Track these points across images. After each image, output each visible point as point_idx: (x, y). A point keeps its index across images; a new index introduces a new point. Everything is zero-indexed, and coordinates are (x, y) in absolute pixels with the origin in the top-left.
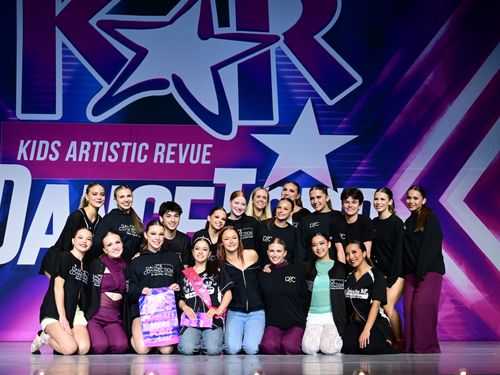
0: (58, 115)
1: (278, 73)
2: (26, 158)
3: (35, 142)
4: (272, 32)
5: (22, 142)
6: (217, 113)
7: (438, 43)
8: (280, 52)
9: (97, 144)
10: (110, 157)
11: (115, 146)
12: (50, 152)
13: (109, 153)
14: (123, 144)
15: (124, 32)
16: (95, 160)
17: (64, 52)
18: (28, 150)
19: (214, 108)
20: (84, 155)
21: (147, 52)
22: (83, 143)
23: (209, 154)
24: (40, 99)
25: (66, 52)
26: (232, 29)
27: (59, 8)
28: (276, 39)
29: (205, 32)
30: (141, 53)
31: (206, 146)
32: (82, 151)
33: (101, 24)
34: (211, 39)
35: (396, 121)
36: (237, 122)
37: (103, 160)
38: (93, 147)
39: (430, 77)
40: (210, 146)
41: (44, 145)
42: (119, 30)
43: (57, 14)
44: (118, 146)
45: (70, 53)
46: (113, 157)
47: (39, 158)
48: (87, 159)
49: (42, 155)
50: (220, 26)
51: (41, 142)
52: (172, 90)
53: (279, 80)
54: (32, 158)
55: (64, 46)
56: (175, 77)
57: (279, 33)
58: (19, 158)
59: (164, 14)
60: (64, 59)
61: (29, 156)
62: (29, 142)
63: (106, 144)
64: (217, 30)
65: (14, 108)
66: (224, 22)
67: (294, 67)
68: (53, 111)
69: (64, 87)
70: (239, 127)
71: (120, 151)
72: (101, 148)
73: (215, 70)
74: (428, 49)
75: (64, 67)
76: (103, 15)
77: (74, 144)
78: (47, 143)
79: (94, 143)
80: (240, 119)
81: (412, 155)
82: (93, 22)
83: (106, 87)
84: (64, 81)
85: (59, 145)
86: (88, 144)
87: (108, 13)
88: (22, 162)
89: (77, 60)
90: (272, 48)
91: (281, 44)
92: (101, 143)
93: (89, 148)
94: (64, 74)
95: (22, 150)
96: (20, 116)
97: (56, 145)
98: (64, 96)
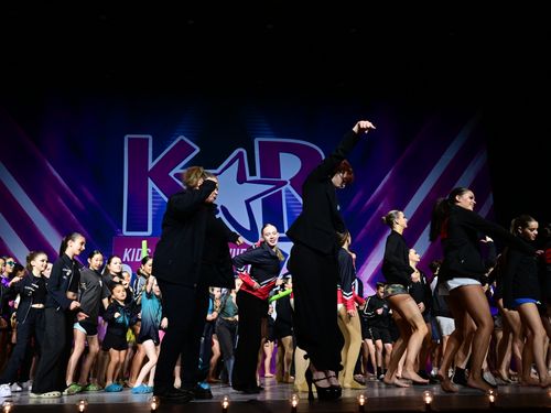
0: (149, 233)
1: (287, 204)
2: (128, 260)
3: (134, 250)
4: (283, 178)
5: (126, 250)
6: (248, 228)
7: (385, 184)
8: (287, 191)
18: (130, 255)
19: (247, 226)
24: (138, 222)
25: (154, 193)
26: (258, 177)
27: (151, 165)
28: (285, 183)
29: (241, 179)
33: (176, 175)
34: (245, 184)
35: (362, 232)
39: (381, 205)
41: (140, 251)
43: (149, 169)
45: (157, 193)
47: (137, 260)
50: (251, 175)
51: (138, 249)
52: (221, 215)
53: (288, 208)
54: (132, 260)
55: (153, 189)
56: (222, 207)
57: (287, 179)
59: (216, 168)
60: (153, 198)
61: (130, 258)
62: (131, 250)
64: (249, 178)
65: (121, 229)
66: (253, 173)
67: (297, 200)
68: (146, 230)
69: (153, 215)
73: (247, 202)
74: (380, 188)
75: (153, 202)
76: (177, 170)
81: (373, 254)
82: (171, 174)
84: (153, 211)
85: (149, 251)
88: (126, 262)
89: (161, 198)
90: (283, 189)
91: (288, 186)
94: (153, 206)
95: (126, 255)
96: (125, 233)
97: (147, 251)
98: (153, 220)
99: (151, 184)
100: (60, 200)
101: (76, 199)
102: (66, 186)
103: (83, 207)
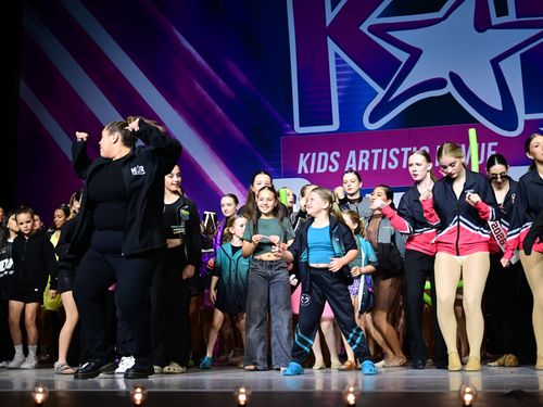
0: (335, 126)
2: (306, 171)
3: (314, 155)
5: (302, 155)
6: (500, 108)
9: (376, 152)
10: (390, 164)
11: (394, 153)
12: (330, 163)
13: (389, 160)
14: (403, 149)
15: (395, 34)
16: (375, 168)
17: (337, 62)
18: (309, 163)
20: (364, 164)
21: (421, 52)
22: (362, 152)
23: (494, 153)
25: (339, 61)
26: (512, 17)
30: (415, 54)
31: (490, 145)
32: (361, 160)
33: (372, 29)
34: (489, 31)
36: (523, 117)
37: (383, 167)
38: (372, 155)
40: (496, 144)
41: (323, 157)
42: (390, 33)
43: (328, 23)
44: (398, 152)
46: (393, 164)
47: (319, 170)
48: (366, 168)
49: (322, 168)
51: (321, 154)
52: (450, 88)
54: (312, 171)
55: (337, 55)
56: (452, 75)
58: (300, 172)
60: (338, 69)
61: (309, 169)
62: (308, 155)
63: (385, 150)
64: (495, 20)
65: (292, 123)
66: (502, 11)
68: (331, 123)
69: (339, 98)
70: (526, 122)
71: (400, 157)
72: (380, 155)
73: (495, 63)
75: (338, 76)
76: (373, 19)
77: (352, 154)
78: (326, 154)
79: (373, 151)
80: (526, 113)
82: (364, 28)
83: (381, 93)
84: (339, 90)
85: (338, 155)
86: (367, 152)
87: (379, 17)
88: (303, 176)
89: (351, 69)
92: (380, 151)
93: (368, 157)
94: (339, 83)
95: (302, 163)
96: (299, 129)
97: (335, 156)
98: (340, 105)
99: (332, 48)
100: (199, 87)
101: (221, 81)
102: (203, 62)
103: (232, 95)
